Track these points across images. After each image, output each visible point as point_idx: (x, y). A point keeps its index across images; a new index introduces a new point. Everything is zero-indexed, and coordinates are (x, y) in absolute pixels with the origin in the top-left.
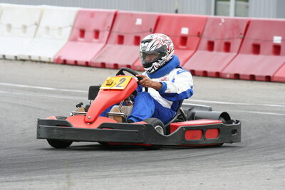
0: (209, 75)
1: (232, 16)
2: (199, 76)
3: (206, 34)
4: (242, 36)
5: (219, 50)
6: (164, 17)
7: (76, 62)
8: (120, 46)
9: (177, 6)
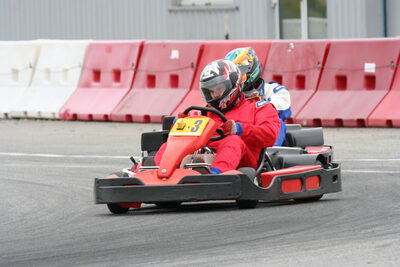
1: (304, 39)
3: (269, 65)
4: (320, 65)
6: (210, 46)
7: (91, 116)
8: (152, 90)
9: (227, 29)
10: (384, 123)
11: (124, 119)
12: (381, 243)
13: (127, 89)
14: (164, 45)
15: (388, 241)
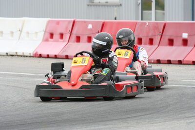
1: (153, 20)
3: (136, 33)
4: (161, 34)
5: (145, 44)
6: (107, 22)
7: (48, 55)
8: (78, 43)
9: (115, 15)
10: (191, 63)
11: (64, 57)
12: (189, 121)
13: (66, 43)
14: (85, 22)
15: (192, 120)
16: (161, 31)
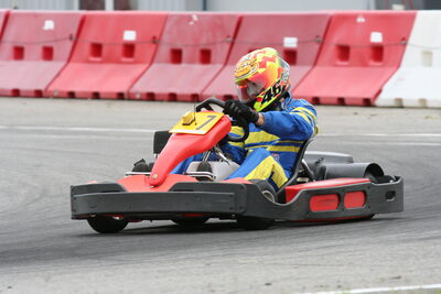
0: (179, 98)
2: (162, 101)
3: (166, 38)
4: (230, 39)
5: (191, 61)
16: (232, 34)
